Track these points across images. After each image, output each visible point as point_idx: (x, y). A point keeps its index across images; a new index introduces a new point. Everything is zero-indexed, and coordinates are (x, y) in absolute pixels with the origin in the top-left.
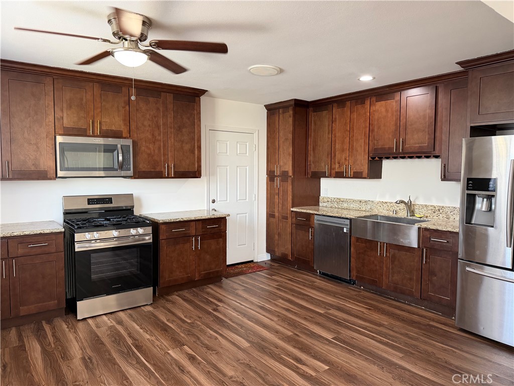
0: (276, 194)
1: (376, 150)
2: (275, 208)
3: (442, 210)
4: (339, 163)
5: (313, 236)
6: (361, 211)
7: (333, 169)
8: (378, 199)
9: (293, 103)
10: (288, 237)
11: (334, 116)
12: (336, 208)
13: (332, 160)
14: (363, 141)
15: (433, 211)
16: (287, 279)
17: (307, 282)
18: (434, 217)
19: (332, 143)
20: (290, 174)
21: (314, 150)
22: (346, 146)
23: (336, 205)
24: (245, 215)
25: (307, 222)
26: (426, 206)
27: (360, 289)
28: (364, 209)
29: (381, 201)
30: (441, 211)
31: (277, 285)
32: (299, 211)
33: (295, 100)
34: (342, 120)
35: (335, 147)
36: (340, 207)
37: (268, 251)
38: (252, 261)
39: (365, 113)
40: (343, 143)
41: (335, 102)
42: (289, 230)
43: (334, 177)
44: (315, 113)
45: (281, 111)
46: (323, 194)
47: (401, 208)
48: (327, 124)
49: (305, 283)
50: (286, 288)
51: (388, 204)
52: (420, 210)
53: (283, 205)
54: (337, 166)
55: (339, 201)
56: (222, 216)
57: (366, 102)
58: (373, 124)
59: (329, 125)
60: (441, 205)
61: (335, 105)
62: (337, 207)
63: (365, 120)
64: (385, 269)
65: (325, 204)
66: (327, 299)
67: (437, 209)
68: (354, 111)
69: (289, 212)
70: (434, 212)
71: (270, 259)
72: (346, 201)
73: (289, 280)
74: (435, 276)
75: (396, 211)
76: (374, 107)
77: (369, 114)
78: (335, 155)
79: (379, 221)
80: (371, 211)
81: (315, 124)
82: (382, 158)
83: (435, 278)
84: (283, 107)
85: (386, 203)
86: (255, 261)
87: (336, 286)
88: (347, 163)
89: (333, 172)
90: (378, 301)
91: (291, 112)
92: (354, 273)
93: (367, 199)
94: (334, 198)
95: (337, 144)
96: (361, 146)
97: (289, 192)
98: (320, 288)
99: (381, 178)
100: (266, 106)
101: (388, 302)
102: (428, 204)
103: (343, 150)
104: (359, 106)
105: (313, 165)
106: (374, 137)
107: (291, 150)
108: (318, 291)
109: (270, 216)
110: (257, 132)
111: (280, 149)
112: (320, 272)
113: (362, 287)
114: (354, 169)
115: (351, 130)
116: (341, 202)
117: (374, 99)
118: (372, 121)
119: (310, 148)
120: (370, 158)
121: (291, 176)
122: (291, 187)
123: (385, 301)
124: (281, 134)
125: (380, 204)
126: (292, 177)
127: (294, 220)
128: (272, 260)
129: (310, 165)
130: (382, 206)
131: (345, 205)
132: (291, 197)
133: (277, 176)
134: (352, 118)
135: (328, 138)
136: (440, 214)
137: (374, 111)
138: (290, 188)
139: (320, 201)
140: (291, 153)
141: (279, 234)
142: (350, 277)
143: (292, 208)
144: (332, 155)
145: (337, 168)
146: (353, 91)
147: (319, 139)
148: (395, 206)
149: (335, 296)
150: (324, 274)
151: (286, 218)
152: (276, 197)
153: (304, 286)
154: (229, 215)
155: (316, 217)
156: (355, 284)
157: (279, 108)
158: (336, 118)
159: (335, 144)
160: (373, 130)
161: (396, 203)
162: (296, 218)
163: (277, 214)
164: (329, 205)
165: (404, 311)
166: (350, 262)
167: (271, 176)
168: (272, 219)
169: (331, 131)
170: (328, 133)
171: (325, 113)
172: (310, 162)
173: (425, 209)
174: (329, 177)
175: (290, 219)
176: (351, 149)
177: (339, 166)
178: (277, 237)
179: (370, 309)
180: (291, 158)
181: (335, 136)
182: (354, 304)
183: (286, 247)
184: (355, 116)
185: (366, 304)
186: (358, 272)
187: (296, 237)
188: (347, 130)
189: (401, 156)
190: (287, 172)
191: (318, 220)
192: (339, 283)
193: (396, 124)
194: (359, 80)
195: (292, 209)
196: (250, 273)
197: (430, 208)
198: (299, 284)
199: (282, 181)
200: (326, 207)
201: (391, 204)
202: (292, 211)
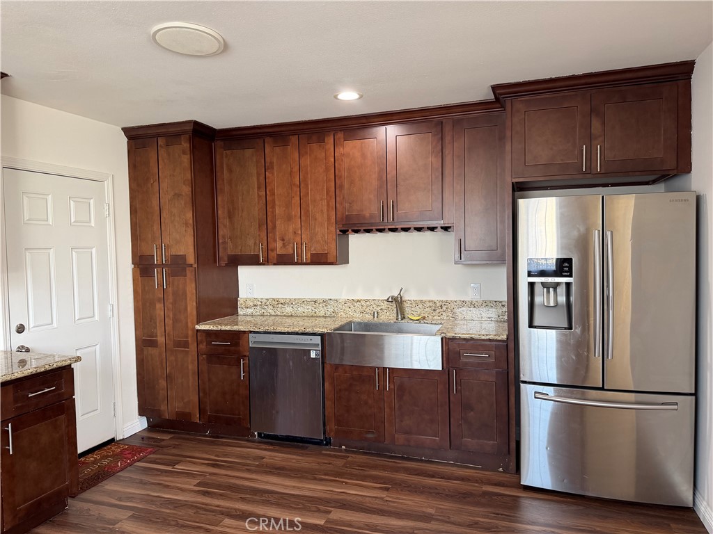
0: (159, 301)
1: (348, 217)
2: (155, 328)
3: (446, 307)
4: (283, 240)
5: (248, 372)
6: (317, 317)
7: (272, 250)
8: (344, 296)
9: (190, 127)
10: (192, 381)
11: (268, 160)
12: (271, 315)
13: (270, 235)
14: (325, 203)
15: (433, 308)
16: (208, 464)
17: (248, 462)
18: (435, 317)
19: (267, 206)
20: (191, 259)
21: (231, 216)
22: (295, 211)
23: (270, 311)
24: (93, 348)
25: (233, 348)
26: (421, 301)
27: (341, 451)
28: (322, 314)
29: (350, 298)
30: (444, 308)
31: (198, 485)
32: (215, 328)
33: (196, 123)
34: (284, 166)
35: (273, 212)
36: (279, 314)
37: (142, 411)
38: (112, 440)
39: (326, 158)
40: (288, 205)
41: (270, 135)
42: (192, 367)
43: (275, 264)
44: (228, 152)
45: (161, 141)
46: (243, 293)
47: (383, 307)
48: (255, 172)
49: (248, 465)
50: (219, 486)
51: (363, 303)
52: (413, 309)
53: (175, 321)
54: (279, 244)
55: (277, 303)
56: (64, 364)
57: (326, 139)
58: (341, 177)
59: (258, 174)
60: (444, 299)
61: (268, 140)
62: (273, 313)
63: (327, 170)
64: (387, 410)
65: (249, 311)
66: (309, 489)
67: (438, 305)
68: (306, 153)
69: (190, 333)
70: (434, 310)
71: (146, 426)
72: (290, 302)
73: (213, 466)
74: (472, 410)
75: (377, 313)
76: (341, 149)
77: (333, 160)
78: (274, 227)
79: (353, 332)
80: (334, 317)
81: (230, 171)
82: (348, 231)
83: (472, 413)
84: (166, 135)
85: (359, 301)
86: (119, 437)
87: (302, 455)
88: (298, 239)
89: (273, 255)
90: (384, 468)
91: (186, 145)
92: (332, 426)
93: (327, 298)
94: (268, 300)
95: (277, 208)
96: (322, 210)
97: (189, 295)
98: (277, 469)
99: (348, 263)
100: (128, 131)
101: (399, 465)
102: (424, 299)
103: (289, 218)
104: (315, 146)
105: (230, 244)
106: (344, 198)
107: (189, 215)
108: (279, 475)
109: (144, 343)
110: (110, 179)
111: (164, 215)
112: (259, 434)
113: (343, 447)
114: (312, 249)
115: (302, 185)
116: (280, 305)
117: (340, 135)
118: (340, 171)
119: (222, 212)
120: (338, 231)
121: (191, 265)
122: (194, 285)
123: (393, 464)
124: (165, 185)
125: (348, 304)
126: (196, 266)
127: (203, 347)
128: (152, 427)
129: (224, 243)
130: (352, 307)
131: (288, 310)
132: (195, 304)
133: (157, 266)
134: (302, 164)
135: (259, 196)
136: (443, 313)
137: (343, 155)
138: (191, 288)
139: (239, 305)
140: (191, 222)
141: (169, 378)
142: (324, 433)
143: (197, 324)
144: (266, 224)
145: (279, 248)
146: (304, 119)
147: (240, 198)
148: (374, 306)
149: (315, 479)
150: (267, 437)
151: (186, 345)
152: (159, 306)
153: (248, 471)
154: (78, 359)
155: (252, 337)
156: (330, 443)
157: (158, 136)
158: (272, 163)
159: (273, 207)
160: (342, 186)
161: (387, 300)
162: (209, 343)
163: (161, 340)
164: (258, 311)
165: (433, 477)
166: (324, 407)
167: (143, 266)
168: (152, 351)
169: (265, 185)
170: (259, 188)
171: (249, 152)
172: (224, 237)
173: (421, 306)
174: (264, 264)
175: (193, 347)
176: (305, 214)
177: (284, 244)
178: (163, 383)
179: (387, 489)
180: (190, 231)
181: (273, 194)
182: (357, 485)
183: (186, 400)
184: (307, 161)
185: (374, 479)
186: (339, 422)
187: (209, 380)
188: (294, 185)
189: (390, 227)
190: (183, 257)
191: (255, 342)
192: (302, 448)
193: (380, 178)
194: (336, 97)
195: (198, 327)
196: (122, 469)
197: (428, 304)
198: (238, 470)
199: (172, 274)
200: (252, 315)
201: (368, 303)
202: (197, 330)
